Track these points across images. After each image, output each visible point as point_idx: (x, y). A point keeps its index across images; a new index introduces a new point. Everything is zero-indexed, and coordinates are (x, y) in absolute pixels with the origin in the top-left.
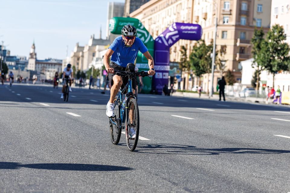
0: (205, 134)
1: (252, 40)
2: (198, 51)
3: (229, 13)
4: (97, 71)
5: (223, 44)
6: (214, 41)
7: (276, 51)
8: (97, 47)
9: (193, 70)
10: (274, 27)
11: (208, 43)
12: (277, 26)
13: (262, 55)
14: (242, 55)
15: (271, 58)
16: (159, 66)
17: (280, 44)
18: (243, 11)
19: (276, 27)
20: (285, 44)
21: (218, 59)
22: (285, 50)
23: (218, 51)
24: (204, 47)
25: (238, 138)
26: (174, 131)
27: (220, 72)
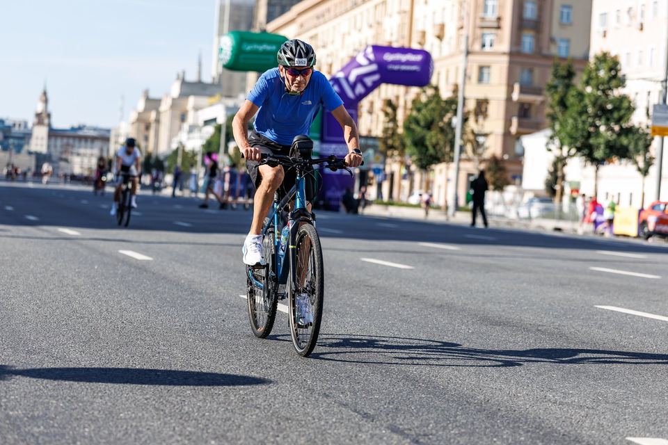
0: (438, 303)
1: (548, 87)
2: (424, 111)
3: (495, 24)
4: (190, 156)
5: (481, 96)
6: (461, 88)
7: (603, 113)
8: (192, 101)
9: (411, 156)
10: (597, 58)
11: (445, 94)
12: (605, 55)
13: (570, 121)
14: (525, 121)
15: (592, 129)
16: (333, 146)
17: (611, 97)
18: (529, 21)
19: (603, 58)
20: (623, 98)
21: (468, 130)
22: (622, 112)
23: (469, 112)
24: (438, 103)
25: (514, 311)
26: (366, 294)
27: (474, 161)
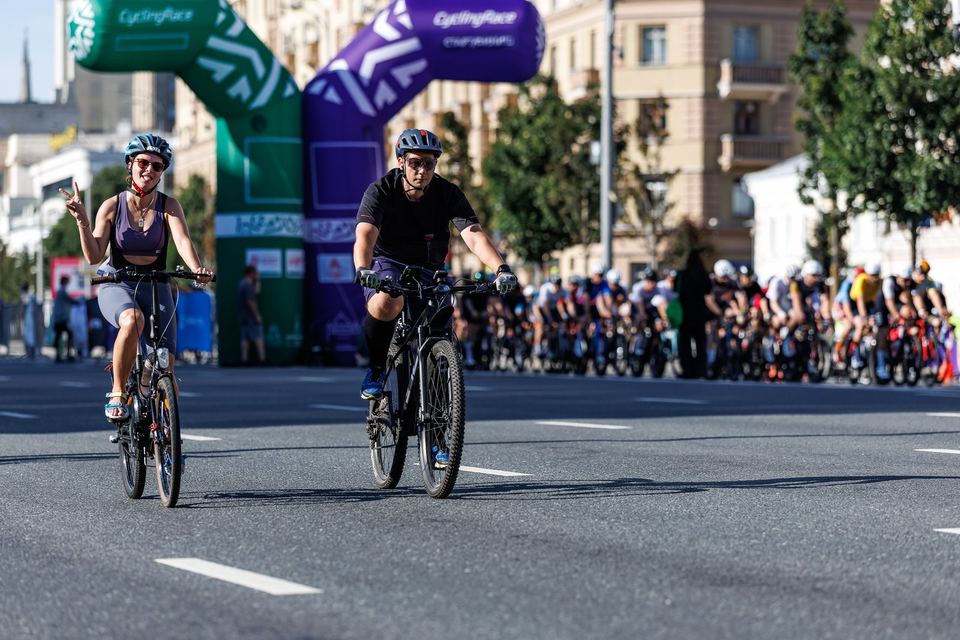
0: (591, 547)
2: (526, 135)
5: (650, 92)
6: (604, 76)
7: (919, 110)
8: (14, 146)
9: (505, 233)
11: (571, 92)
14: (749, 139)
15: (897, 149)
21: (628, 167)
23: (626, 129)
24: (555, 113)
25: (759, 553)
26: (432, 538)
27: (644, 236)
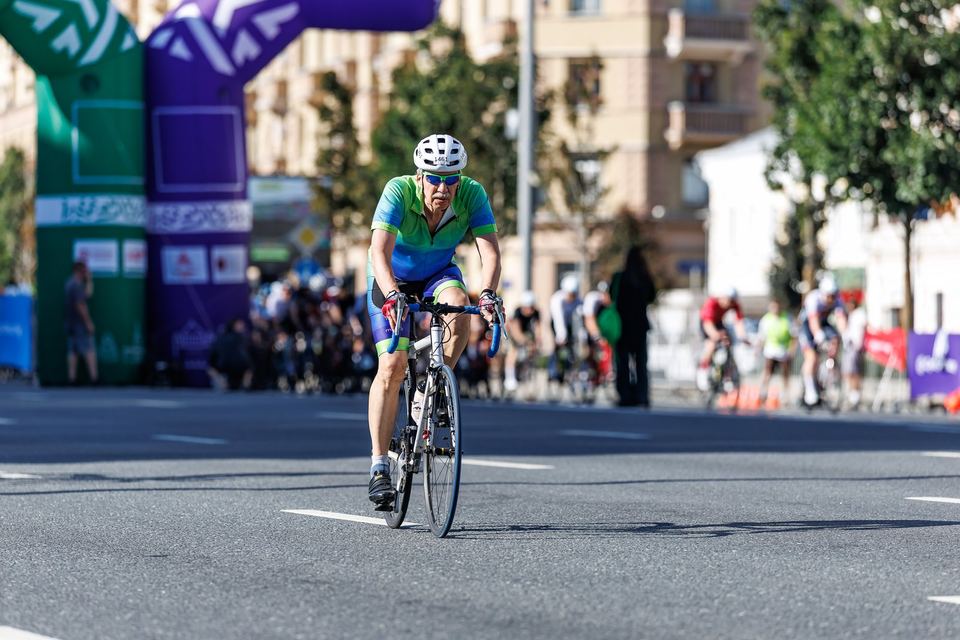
0: (502, 616)
1: (761, 15)
2: (427, 99)
5: (582, 50)
6: (523, 29)
7: (915, 75)
11: (483, 48)
14: (705, 109)
15: (887, 123)
16: (184, 209)
17: (935, 33)
21: (552, 143)
23: (550, 95)
24: (463, 74)
25: (709, 625)
26: (302, 603)
27: (571, 229)
